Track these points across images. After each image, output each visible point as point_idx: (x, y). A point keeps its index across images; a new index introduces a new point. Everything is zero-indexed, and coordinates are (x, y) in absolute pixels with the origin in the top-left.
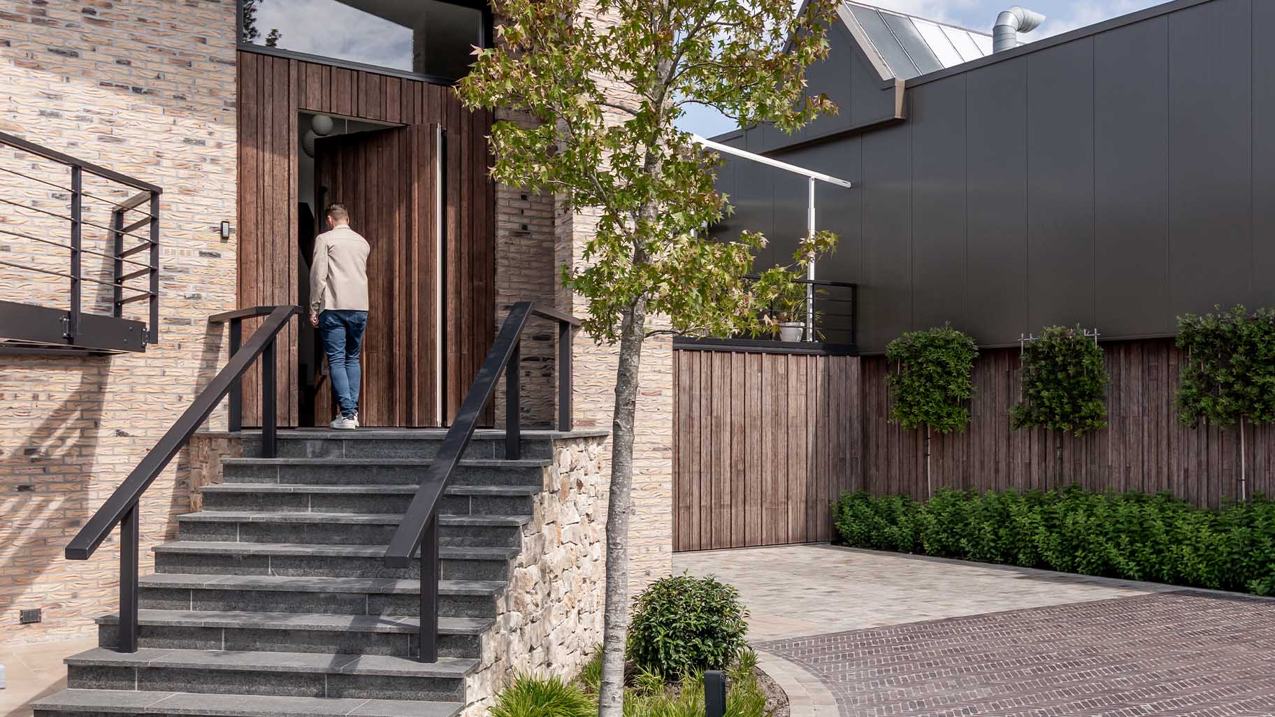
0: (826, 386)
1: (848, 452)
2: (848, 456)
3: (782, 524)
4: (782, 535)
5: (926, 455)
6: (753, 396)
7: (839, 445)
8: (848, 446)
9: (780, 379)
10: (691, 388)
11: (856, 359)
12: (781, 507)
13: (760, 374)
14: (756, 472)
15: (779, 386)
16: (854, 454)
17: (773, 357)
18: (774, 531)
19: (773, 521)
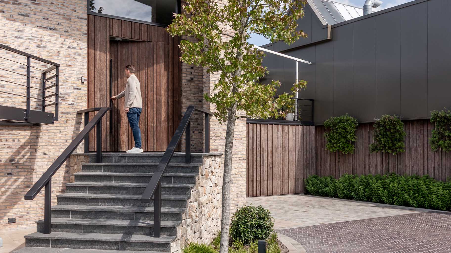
0: (302, 137)
2: (310, 162)
3: (286, 187)
4: (286, 191)
5: (339, 162)
6: (276, 140)
7: (307, 158)
8: (310, 159)
9: (285, 134)
10: (253, 137)
11: (313, 127)
12: (286, 181)
13: (278, 132)
14: (277, 168)
15: (285, 137)
16: (313, 161)
17: (283, 126)
18: (283, 189)
19: (283, 186)
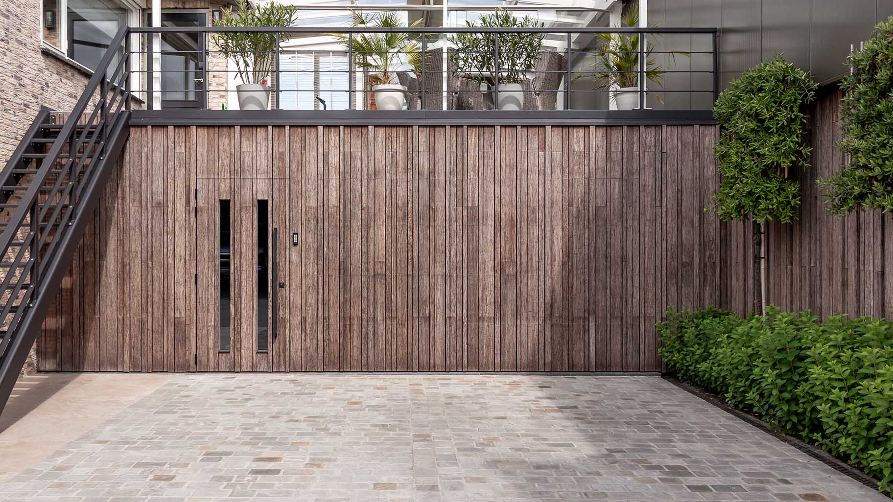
0: (658, 165)
1: (696, 254)
2: (697, 260)
3: (578, 346)
4: (579, 359)
6: (530, 182)
7: (680, 244)
8: (696, 247)
9: (576, 158)
10: (431, 173)
11: (713, 128)
12: (578, 325)
13: (542, 153)
14: (535, 277)
15: (576, 168)
16: (710, 257)
17: (565, 130)
18: (565, 353)
19: (565, 341)
